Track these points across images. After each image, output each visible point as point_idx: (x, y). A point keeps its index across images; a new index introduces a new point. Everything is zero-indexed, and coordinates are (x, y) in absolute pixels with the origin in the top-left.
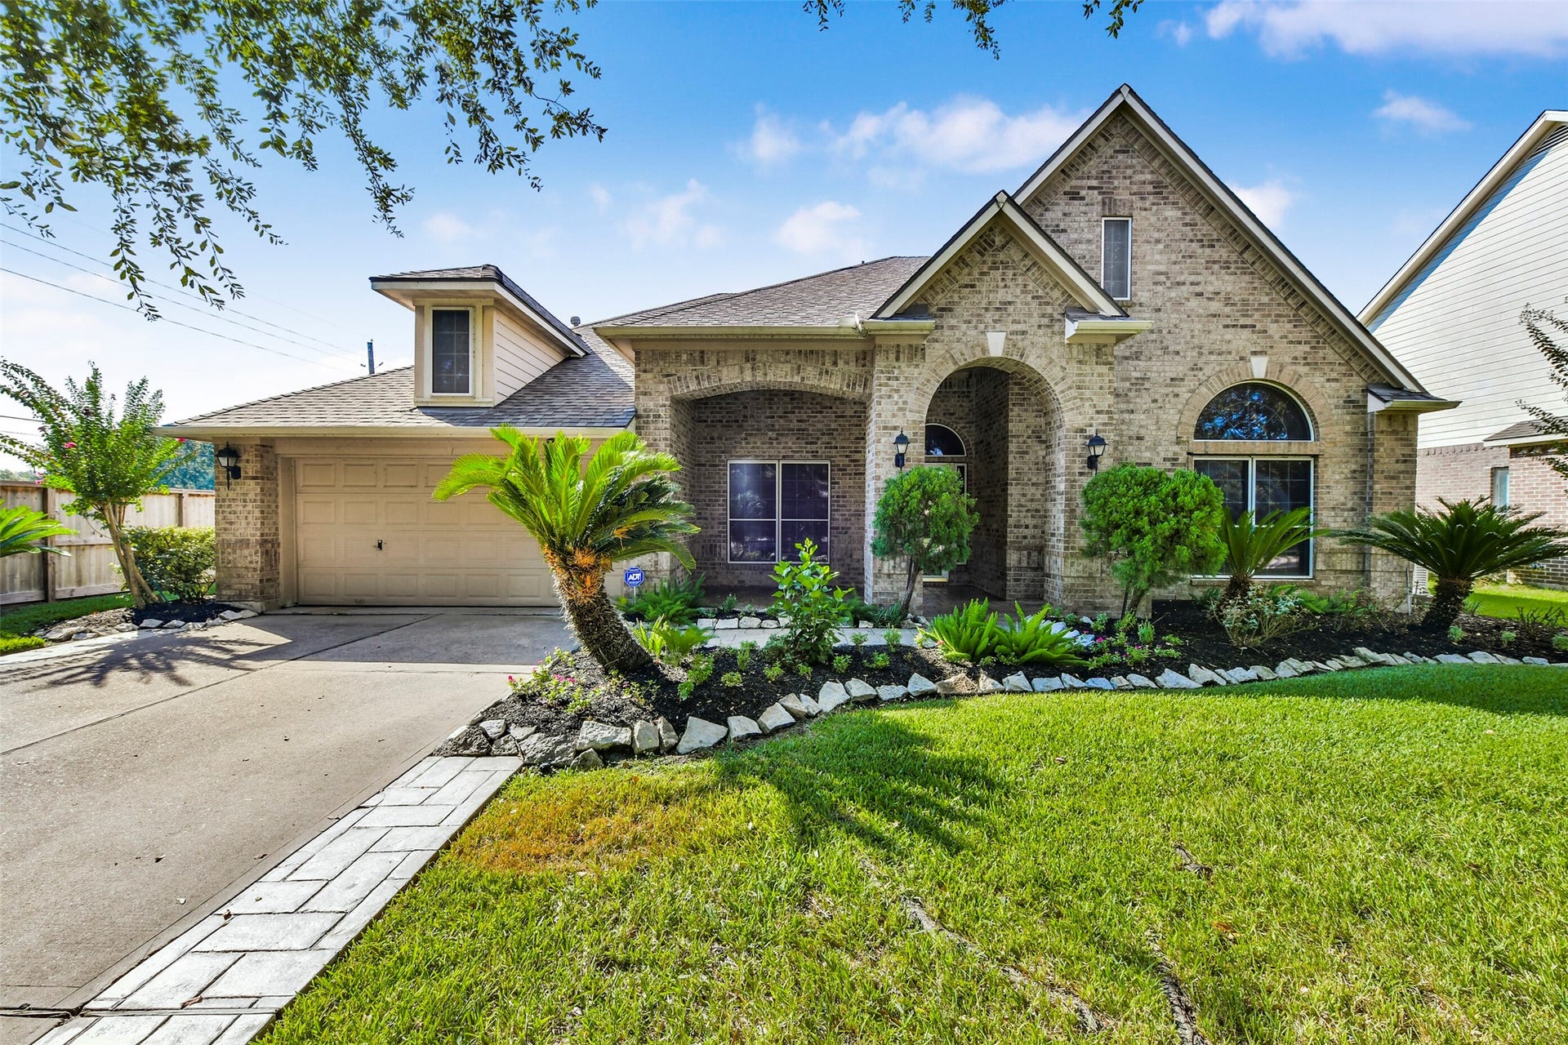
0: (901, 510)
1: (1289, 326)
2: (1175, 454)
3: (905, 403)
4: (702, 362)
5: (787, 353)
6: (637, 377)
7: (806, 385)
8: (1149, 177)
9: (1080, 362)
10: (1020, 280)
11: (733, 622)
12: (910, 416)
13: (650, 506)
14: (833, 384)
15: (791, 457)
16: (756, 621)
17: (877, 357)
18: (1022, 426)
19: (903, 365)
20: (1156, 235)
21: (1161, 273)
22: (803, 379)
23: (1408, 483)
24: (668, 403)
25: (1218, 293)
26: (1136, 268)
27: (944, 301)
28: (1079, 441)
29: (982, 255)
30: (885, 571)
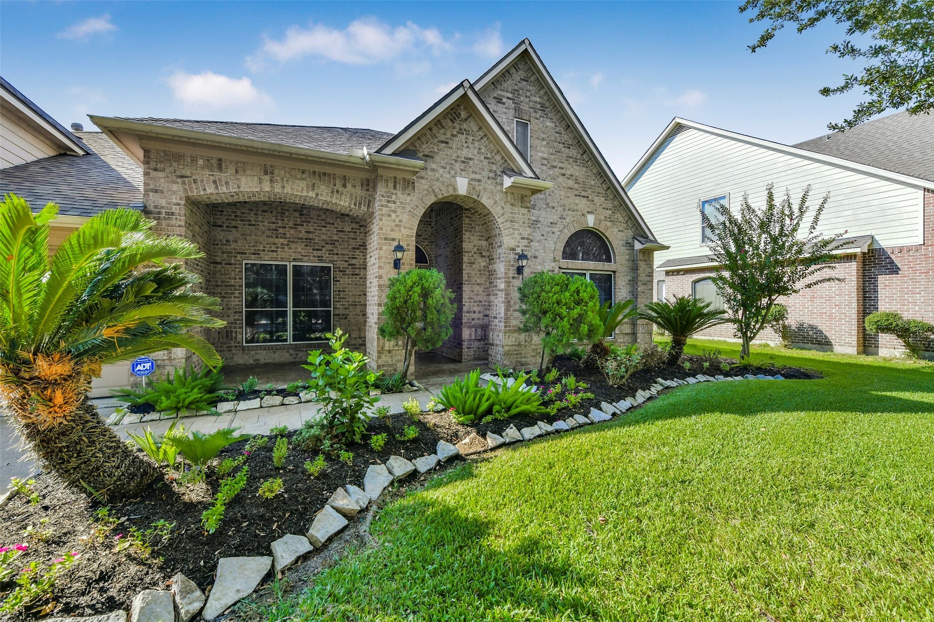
0: (406, 302)
1: (603, 199)
2: (553, 267)
3: (400, 221)
4: (220, 168)
5: (303, 173)
6: (146, 174)
7: (319, 200)
8: (538, 99)
9: (512, 205)
10: (477, 144)
11: (256, 403)
12: (405, 232)
13: (160, 298)
14: (343, 202)
15: (301, 260)
16: (278, 399)
17: (379, 184)
18: (471, 245)
19: (399, 193)
20: (542, 135)
21: (545, 159)
22: (317, 195)
23: (650, 287)
24: (183, 202)
25: (572, 176)
26: (533, 153)
27: (427, 150)
28: (512, 256)
29: (453, 122)
30: (387, 348)
